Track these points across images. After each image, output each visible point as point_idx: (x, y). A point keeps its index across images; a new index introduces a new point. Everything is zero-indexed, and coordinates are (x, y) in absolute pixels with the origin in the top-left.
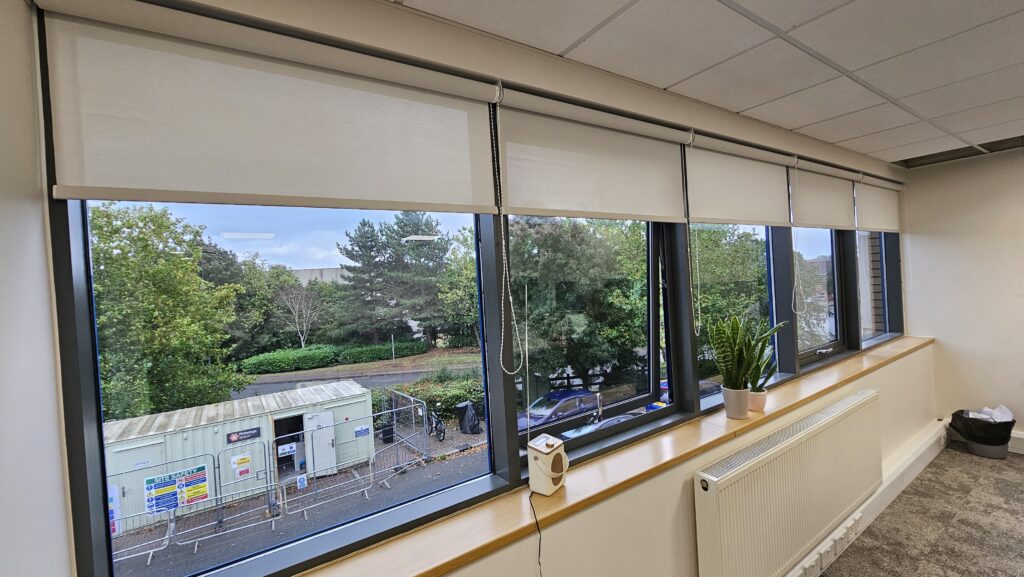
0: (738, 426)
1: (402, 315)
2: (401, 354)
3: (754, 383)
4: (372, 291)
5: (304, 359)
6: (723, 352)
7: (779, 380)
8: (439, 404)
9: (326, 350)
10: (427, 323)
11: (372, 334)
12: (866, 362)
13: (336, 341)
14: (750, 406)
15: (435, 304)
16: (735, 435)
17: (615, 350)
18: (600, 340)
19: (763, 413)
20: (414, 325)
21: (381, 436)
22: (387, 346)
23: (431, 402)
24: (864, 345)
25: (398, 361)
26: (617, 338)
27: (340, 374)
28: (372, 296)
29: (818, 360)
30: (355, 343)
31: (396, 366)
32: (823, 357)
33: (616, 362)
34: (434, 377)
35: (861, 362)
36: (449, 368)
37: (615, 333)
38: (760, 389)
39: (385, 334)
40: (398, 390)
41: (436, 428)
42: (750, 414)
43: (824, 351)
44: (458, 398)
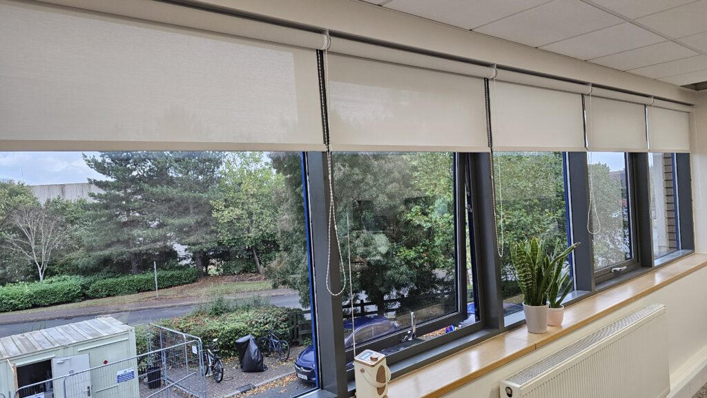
0: (538, 339)
1: (165, 238)
2: (167, 284)
3: (552, 300)
4: (128, 211)
5: (43, 294)
6: (524, 272)
7: (576, 297)
8: (215, 340)
9: (73, 282)
10: (197, 247)
11: (129, 262)
12: (658, 278)
13: (85, 272)
14: (549, 321)
15: (207, 225)
16: (535, 348)
17: (413, 272)
18: (398, 261)
19: (561, 327)
20: (180, 249)
21: (146, 380)
22: (148, 275)
23: (207, 338)
24: (657, 262)
25: (162, 292)
26: (415, 259)
27: (92, 311)
28: (128, 216)
29: (613, 277)
30: (108, 272)
31: (160, 298)
32: (618, 275)
33: (412, 285)
34: (209, 310)
35: (653, 279)
36: (226, 297)
37: (412, 254)
38: (557, 305)
39: (145, 261)
40: (165, 326)
41: (212, 367)
42: (549, 329)
43: (618, 269)
44: (238, 333)
